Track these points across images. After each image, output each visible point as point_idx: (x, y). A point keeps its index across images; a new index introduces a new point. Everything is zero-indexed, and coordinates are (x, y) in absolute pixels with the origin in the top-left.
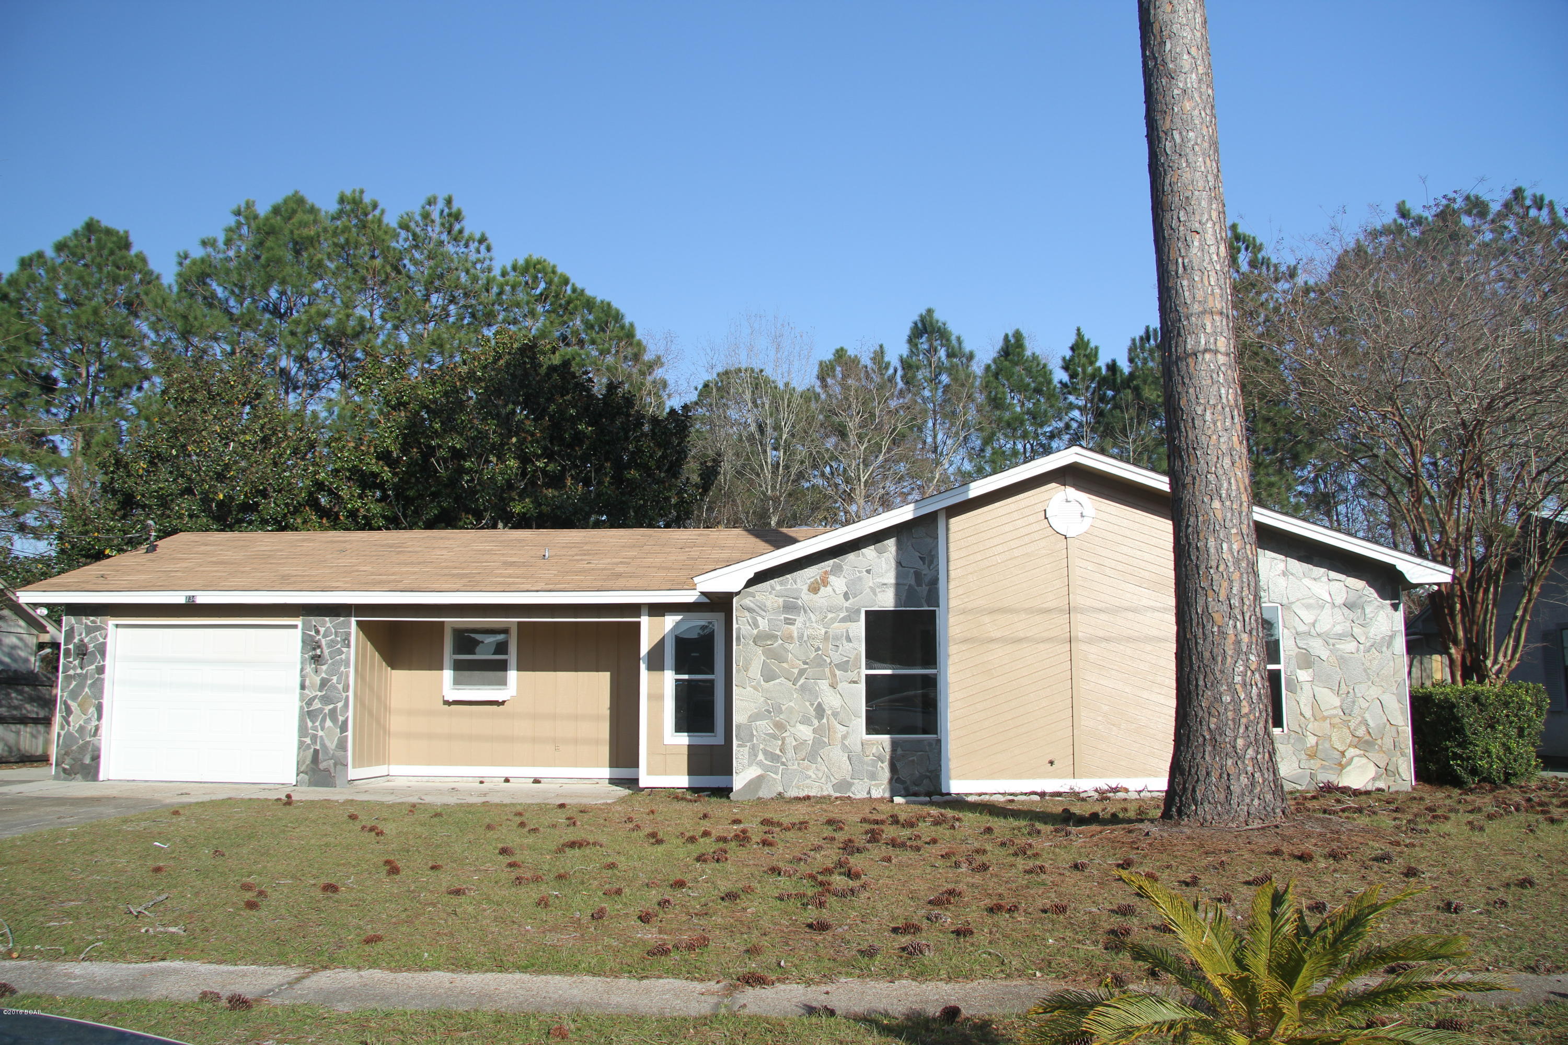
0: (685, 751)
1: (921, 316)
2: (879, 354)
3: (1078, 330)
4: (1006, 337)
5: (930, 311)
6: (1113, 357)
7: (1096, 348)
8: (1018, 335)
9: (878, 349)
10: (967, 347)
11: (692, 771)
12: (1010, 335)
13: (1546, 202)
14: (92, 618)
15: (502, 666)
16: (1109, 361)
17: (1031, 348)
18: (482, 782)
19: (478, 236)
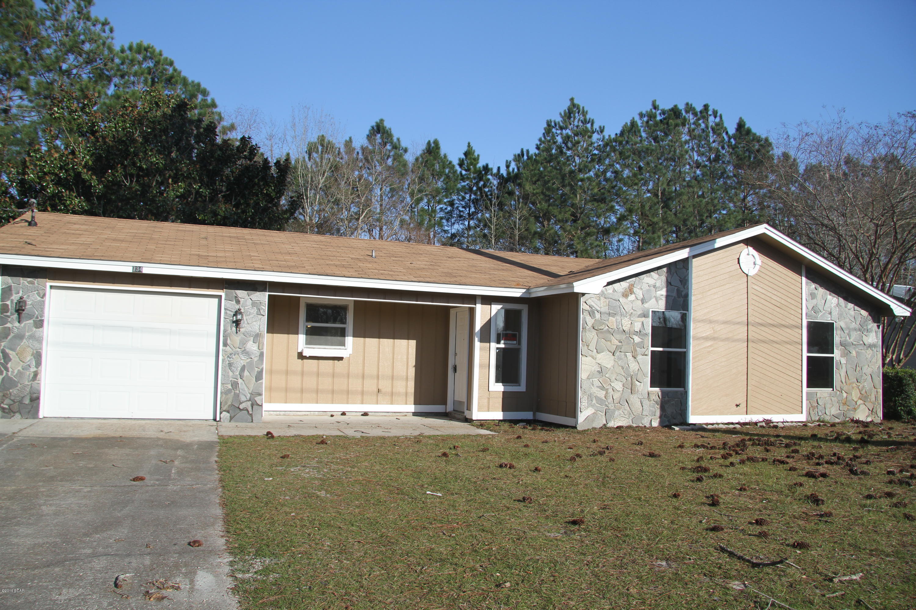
0: (501, 395)
1: (377, 123)
2: (349, 143)
3: (469, 144)
4: (429, 143)
5: (382, 121)
6: (487, 162)
7: (478, 156)
8: (436, 142)
9: (348, 139)
10: (403, 144)
11: (505, 409)
12: (432, 142)
13: (718, 115)
14: (29, 279)
15: (342, 333)
16: (485, 164)
17: (444, 150)
18: (332, 416)
19: (102, 19)
